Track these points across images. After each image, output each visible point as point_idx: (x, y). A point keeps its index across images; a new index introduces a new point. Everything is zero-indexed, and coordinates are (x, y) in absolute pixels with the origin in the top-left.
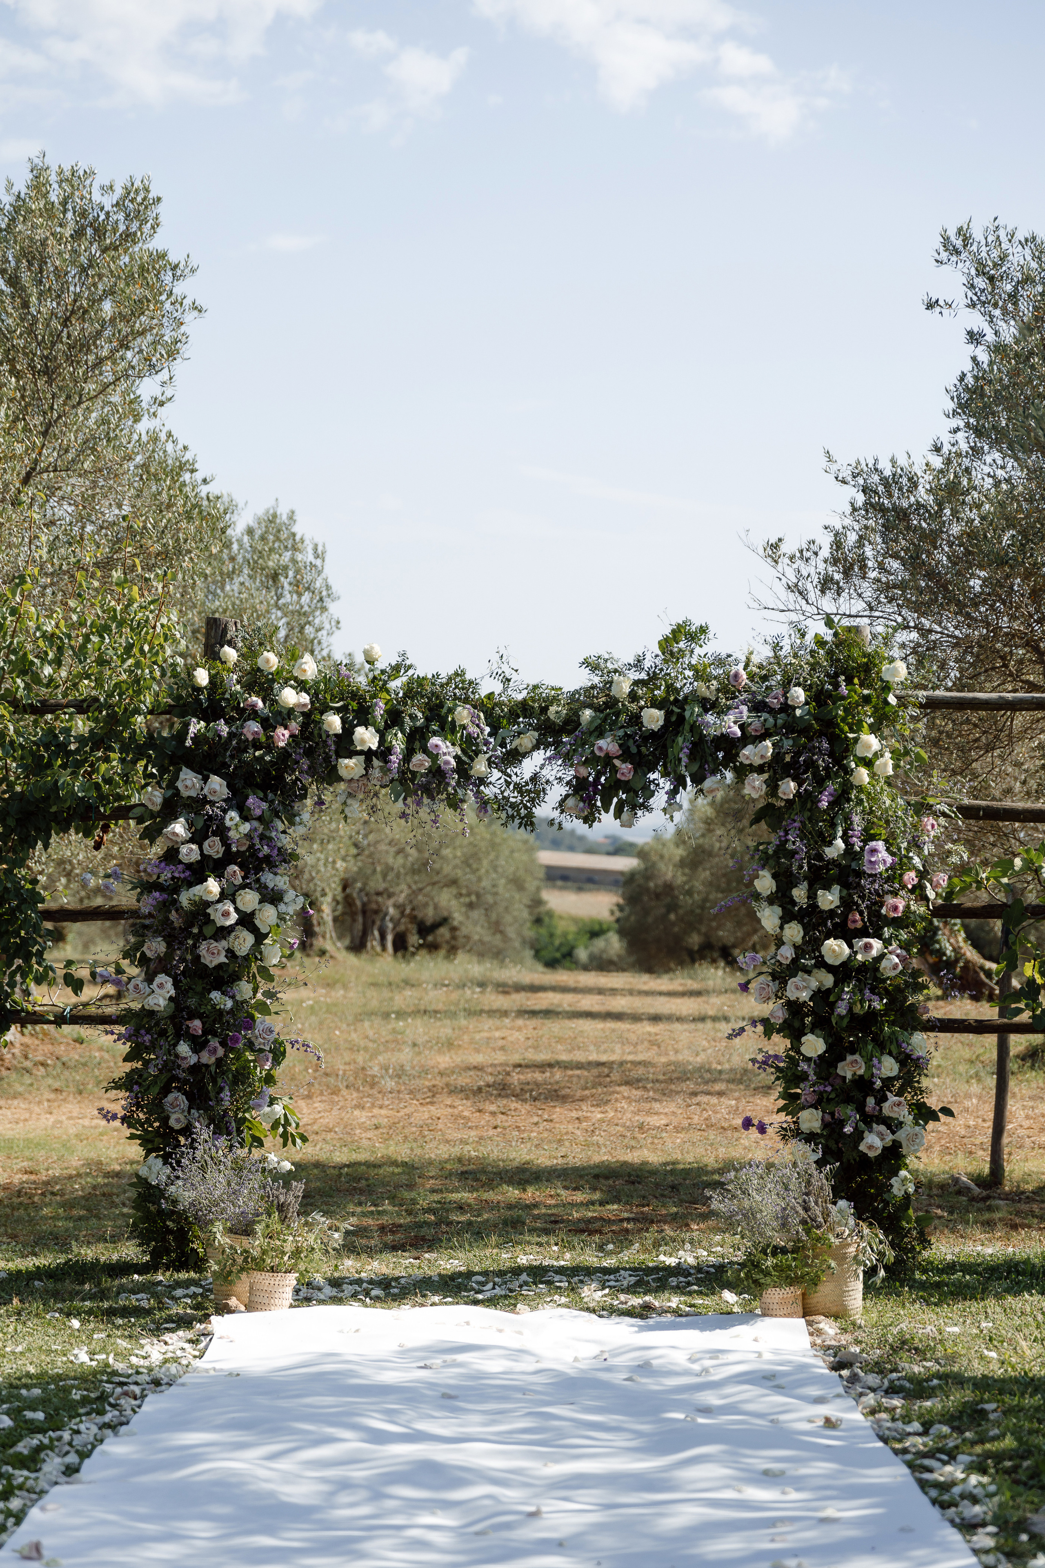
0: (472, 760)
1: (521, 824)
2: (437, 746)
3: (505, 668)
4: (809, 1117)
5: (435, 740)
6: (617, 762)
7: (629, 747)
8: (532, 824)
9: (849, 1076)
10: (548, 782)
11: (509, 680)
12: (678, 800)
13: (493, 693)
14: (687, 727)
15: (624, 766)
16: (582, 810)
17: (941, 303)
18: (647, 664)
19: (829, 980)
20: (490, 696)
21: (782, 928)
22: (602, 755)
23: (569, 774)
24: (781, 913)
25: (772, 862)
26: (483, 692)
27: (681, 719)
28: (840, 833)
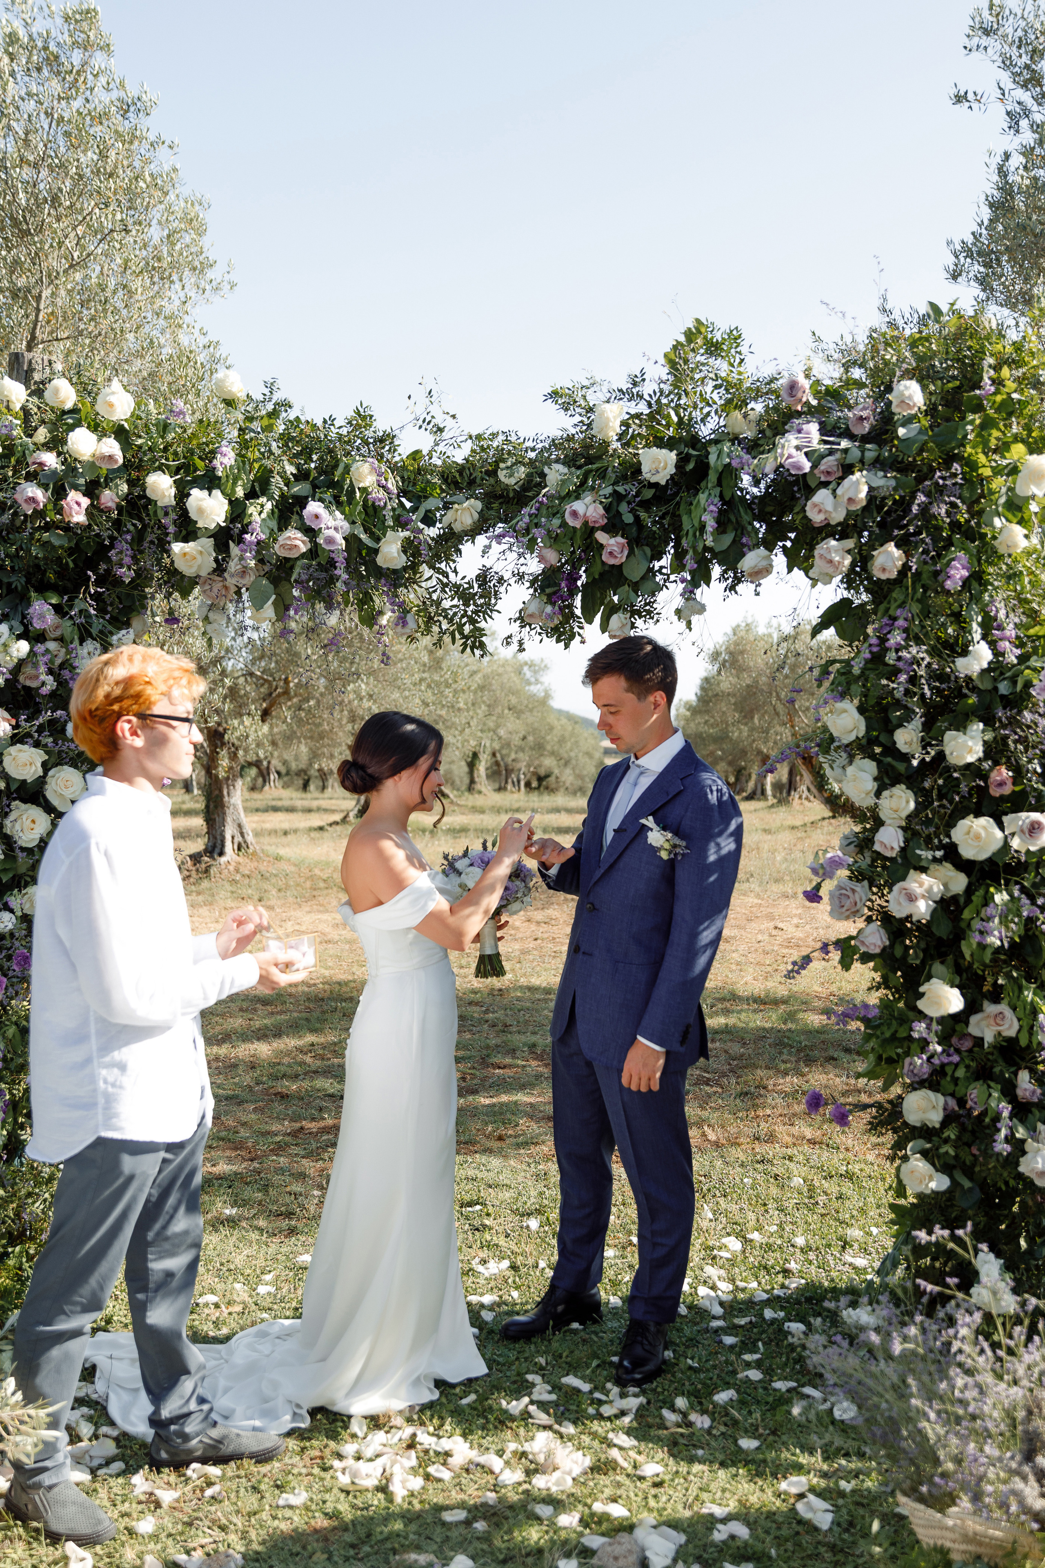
0: (378, 540)
1: (465, 645)
2: (317, 517)
3: (435, 410)
4: (923, 1104)
5: (314, 507)
6: (601, 537)
7: (619, 514)
8: (482, 646)
9: (989, 1038)
10: (501, 580)
11: (441, 430)
12: (698, 597)
13: (417, 452)
14: (712, 477)
15: (612, 541)
16: (550, 617)
17: (970, 96)
18: (648, 389)
19: (959, 882)
20: (416, 455)
21: (878, 794)
22: (577, 524)
23: (534, 566)
24: (875, 772)
25: (857, 688)
26: (405, 449)
27: (703, 467)
28: (977, 636)
